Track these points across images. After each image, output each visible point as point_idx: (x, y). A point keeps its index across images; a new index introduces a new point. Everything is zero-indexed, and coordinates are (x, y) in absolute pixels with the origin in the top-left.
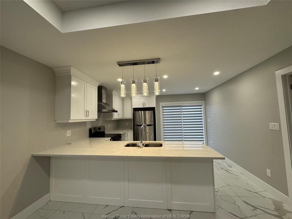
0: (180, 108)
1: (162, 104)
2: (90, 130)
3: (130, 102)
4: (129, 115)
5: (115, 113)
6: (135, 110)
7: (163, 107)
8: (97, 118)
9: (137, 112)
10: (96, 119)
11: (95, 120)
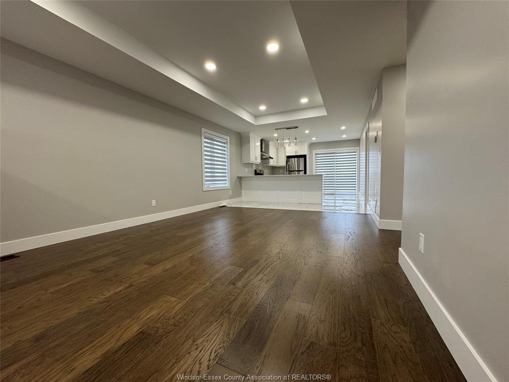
0: (334, 155)
1: (314, 152)
2: (256, 171)
3: (284, 150)
4: (282, 162)
5: (271, 160)
6: (289, 157)
7: (316, 154)
8: (260, 162)
9: (290, 159)
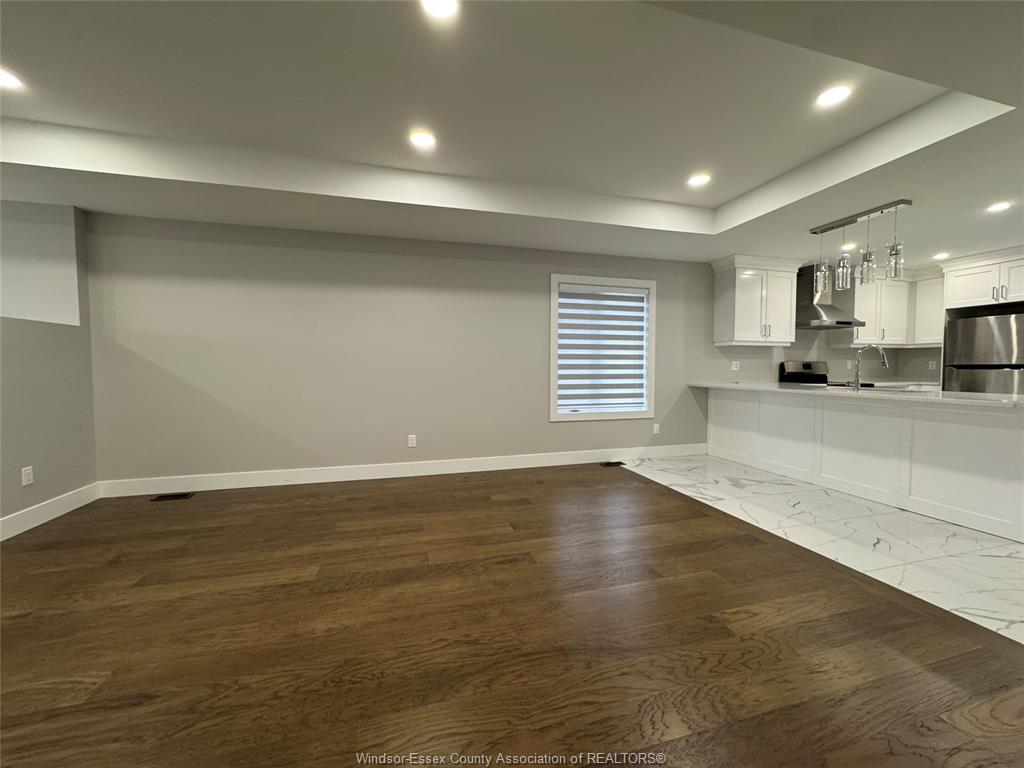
2: (782, 366)
8: (794, 341)
10: (792, 343)
11: (789, 345)
